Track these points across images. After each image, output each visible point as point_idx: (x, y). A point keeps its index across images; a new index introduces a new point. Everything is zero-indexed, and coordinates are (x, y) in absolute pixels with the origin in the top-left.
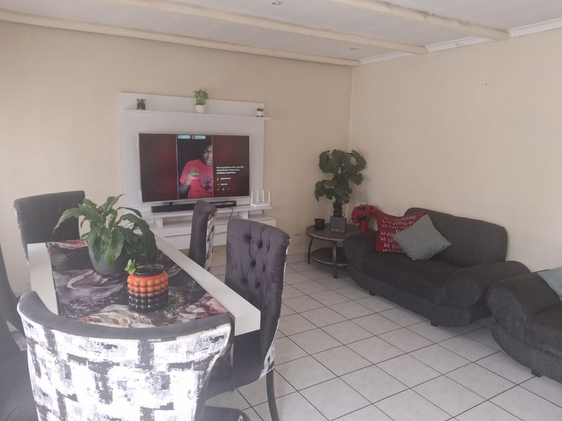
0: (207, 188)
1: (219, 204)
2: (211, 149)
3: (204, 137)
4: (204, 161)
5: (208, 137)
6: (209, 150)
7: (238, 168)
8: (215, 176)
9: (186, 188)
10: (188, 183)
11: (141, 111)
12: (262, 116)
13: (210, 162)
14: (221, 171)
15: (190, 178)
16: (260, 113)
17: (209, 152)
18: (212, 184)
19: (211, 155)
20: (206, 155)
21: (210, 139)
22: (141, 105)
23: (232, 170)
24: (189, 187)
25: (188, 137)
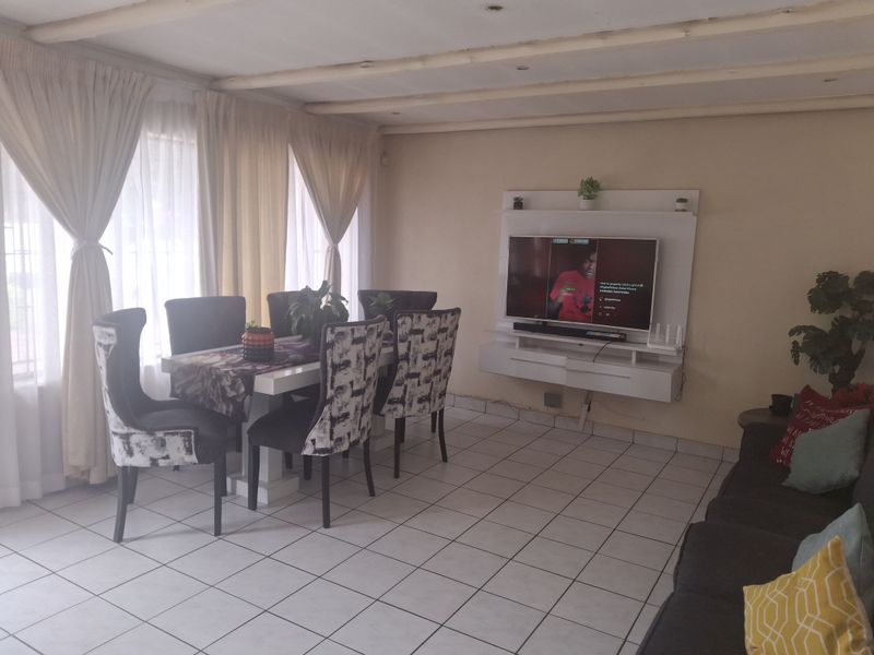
0: (585, 309)
1: (598, 334)
2: (594, 257)
3: (586, 242)
4: (583, 273)
5: (592, 242)
6: (591, 258)
7: (633, 287)
8: (597, 294)
9: (556, 305)
10: (560, 300)
11: (518, 212)
12: (684, 210)
13: (591, 274)
14: (606, 288)
15: (563, 294)
16: (680, 206)
17: (591, 261)
18: (591, 305)
19: (594, 266)
20: (587, 265)
21: (594, 245)
22: (518, 204)
23: (625, 289)
24: (561, 305)
25: (566, 241)
